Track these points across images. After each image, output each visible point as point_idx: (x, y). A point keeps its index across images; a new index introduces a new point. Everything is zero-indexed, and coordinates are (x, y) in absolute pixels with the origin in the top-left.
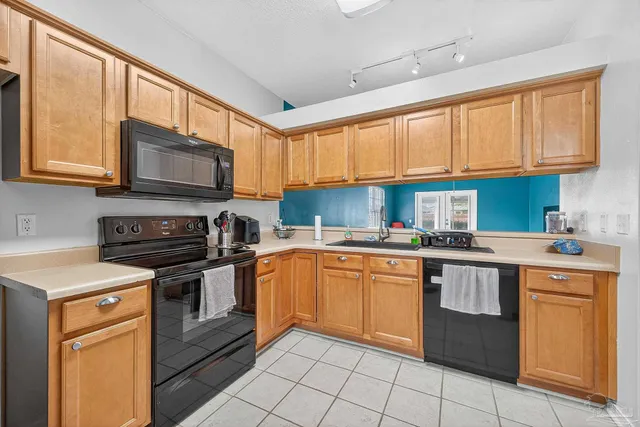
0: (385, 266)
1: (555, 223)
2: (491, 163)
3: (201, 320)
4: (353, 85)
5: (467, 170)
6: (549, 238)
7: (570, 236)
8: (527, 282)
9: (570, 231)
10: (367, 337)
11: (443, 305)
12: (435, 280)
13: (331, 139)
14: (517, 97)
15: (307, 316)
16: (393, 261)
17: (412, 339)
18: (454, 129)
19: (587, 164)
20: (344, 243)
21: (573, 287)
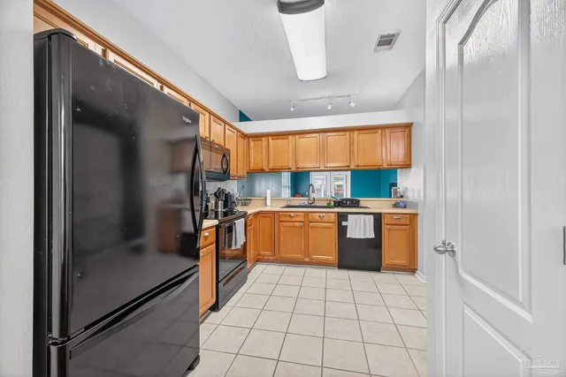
0: (318, 218)
1: (396, 192)
2: (369, 163)
3: (233, 248)
4: (292, 109)
5: (358, 166)
6: (393, 200)
7: (401, 199)
8: (385, 221)
9: (402, 197)
10: (307, 260)
11: (348, 236)
12: (344, 223)
13: (280, 142)
14: (380, 131)
15: (268, 253)
16: (321, 215)
17: (333, 257)
18: (351, 144)
19: (407, 166)
20: (287, 207)
21: (402, 222)
